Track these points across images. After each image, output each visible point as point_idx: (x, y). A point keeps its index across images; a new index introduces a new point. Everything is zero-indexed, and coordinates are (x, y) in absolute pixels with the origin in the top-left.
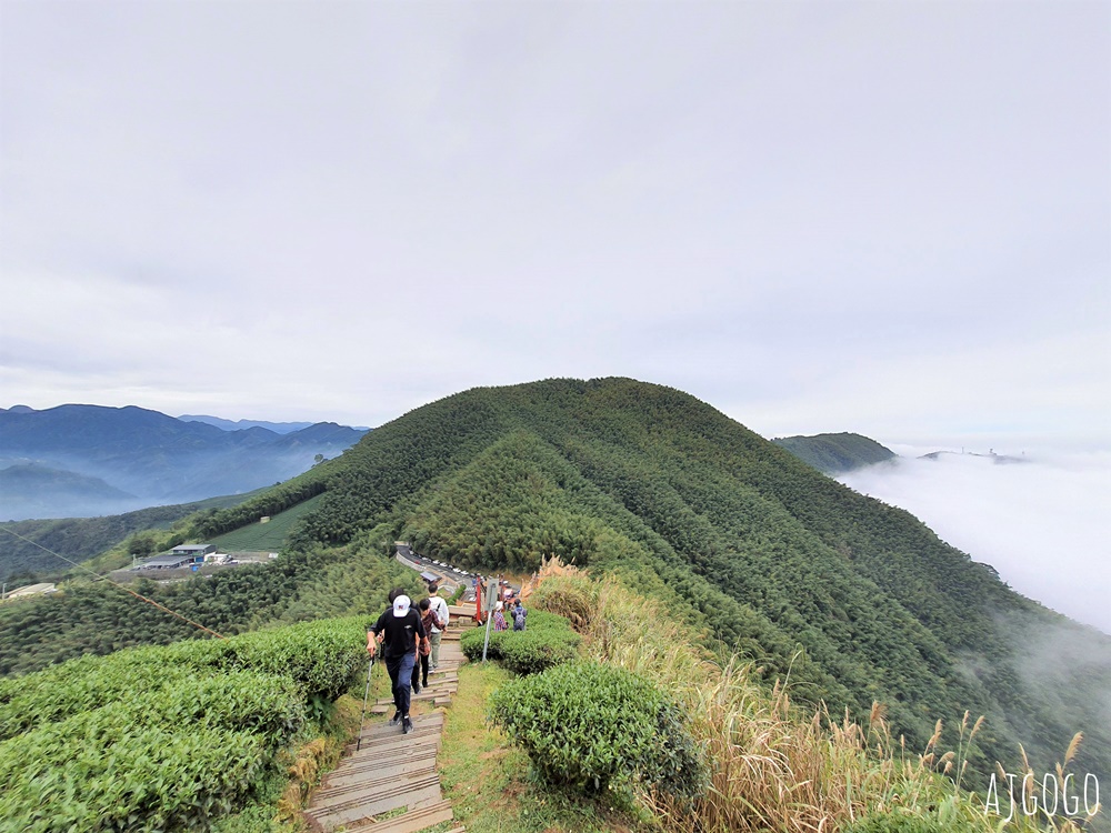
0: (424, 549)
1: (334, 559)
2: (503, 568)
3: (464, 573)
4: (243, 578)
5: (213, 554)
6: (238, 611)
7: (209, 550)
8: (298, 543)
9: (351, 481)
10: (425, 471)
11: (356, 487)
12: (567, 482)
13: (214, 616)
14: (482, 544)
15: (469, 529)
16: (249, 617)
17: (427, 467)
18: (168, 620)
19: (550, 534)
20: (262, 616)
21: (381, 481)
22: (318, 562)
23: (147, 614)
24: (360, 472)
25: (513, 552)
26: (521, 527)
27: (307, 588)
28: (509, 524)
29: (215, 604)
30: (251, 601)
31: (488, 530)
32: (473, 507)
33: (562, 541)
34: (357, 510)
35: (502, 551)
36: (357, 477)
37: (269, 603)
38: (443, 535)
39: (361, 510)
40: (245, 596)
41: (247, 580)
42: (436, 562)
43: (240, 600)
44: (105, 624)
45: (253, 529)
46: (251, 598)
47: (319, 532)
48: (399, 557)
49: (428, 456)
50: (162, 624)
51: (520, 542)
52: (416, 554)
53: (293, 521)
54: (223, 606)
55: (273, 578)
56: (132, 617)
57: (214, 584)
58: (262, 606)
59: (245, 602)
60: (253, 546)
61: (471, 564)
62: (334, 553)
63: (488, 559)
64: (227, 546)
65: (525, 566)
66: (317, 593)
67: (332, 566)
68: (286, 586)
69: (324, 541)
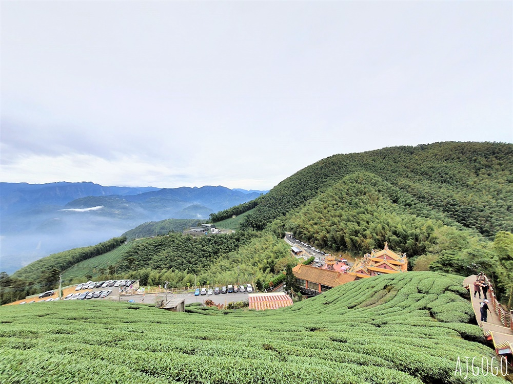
0: (298, 235)
1: (257, 236)
2: (344, 251)
3: (317, 250)
4: (220, 239)
5: (214, 229)
6: (215, 253)
7: (212, 227)
8: (243, 227)
9: (268, 201)
10: (304, 197)
11: (270, 204)
12: (400, 200)
13: (207, 254)
14: (328, 233)
15: (321, 223)
16: (218, 257)
17: (305, 195)
18: (192, 252)
19: (383, 228)
20: (224, 257)
21: (282, 201)
22: (249, 237)
23: (187, 248)
24: (272, 197)
25: (351, 239)
26: (358, 223)
27: (243, 247)
28: (348, 220)
29: (208, 248)
30: (220, 250)
31: (333, 224)
32: (325, 211)
33: (395, 233)
34: (270, 214)
35: (342, 238)
36: (271, 199)
37: (227, 252)
38: (306, 226)
39: (271, 214)
40: (219, 247)
41: (221, 240)
42: (302, 243)
43: (217, 249)
44: (174, 249)
45: (229, 220)
46: (221, 248)
47: (252, 223)
48: (285, 239)
49: (306, 190)
50: (190, 253)
51: (356, 233)
52: (293, 238)
53: (241, 218)
54: (210, 250)
55: (231, 241)
56: (182, 248)
57: (210, 240)
58: (224, 253)
59: (218, 249)
60: (227, 227)
61: (321, 245)
62: (257, 233)
63: (332, 243)
64: (219, 226)
65: (361, 250)
66: (244, 250)
67: (254, 239)
68: (235, 245)
69: (254, 227)
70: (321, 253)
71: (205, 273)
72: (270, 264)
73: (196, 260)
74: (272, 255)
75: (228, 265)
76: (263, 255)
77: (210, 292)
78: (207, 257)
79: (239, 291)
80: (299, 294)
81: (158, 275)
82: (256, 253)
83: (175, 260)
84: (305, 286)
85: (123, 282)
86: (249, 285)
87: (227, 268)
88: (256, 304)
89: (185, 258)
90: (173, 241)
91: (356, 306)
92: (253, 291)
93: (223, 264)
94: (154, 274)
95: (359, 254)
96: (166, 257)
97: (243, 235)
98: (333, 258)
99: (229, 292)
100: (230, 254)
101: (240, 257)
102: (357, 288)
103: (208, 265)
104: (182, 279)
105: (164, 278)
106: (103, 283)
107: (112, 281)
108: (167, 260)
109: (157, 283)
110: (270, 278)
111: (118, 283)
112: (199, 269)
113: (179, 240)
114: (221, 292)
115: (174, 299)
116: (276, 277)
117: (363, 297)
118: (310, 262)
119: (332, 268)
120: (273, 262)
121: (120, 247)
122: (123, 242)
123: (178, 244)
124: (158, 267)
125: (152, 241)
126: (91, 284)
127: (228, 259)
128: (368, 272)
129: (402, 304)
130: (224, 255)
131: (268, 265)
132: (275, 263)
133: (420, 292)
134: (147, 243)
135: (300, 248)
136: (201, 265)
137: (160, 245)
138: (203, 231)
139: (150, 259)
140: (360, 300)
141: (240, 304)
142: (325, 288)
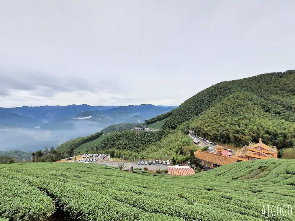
0: (198, 133)
1: (171, 133)
2: (229, 143)
3: (210, 142)
4: (150, 134)
5: (147, 128)
6: (148, 142)
7: (146, 127)
8: (164, 127)
9: (178, 112)
10: (201, 109)
11: (179, 114)
12: (272, 110)
14: (217, 131)
15: (213, 125)
16: (150, 144)
17: (201, 108)
18: (136, 141)
19: (258, 129)
20: (153, 144)
21: (187, 112)
22: (167, 133)
23: (133, 139)
24: (181, 110)
25: (234, 135)
26: (239, 126)
28: (232, 124)
29: (144, 139)
31: (221, 126)
32: (215, 118)
33: (267, 132)
34: (179, 120)
35: (228, 135)
36: (180, 111)
37: (155, 141)
38: (202, 127)
39: (180, 120)
40: (150, 139)
42: (200, 137)
43: (149, 139)
44: (127, 139)
45: (156, 123)
47: (169, 125)
48: (189, 134)
49: (202, 105)
50: (135, 141)
51: (238, 132)
52: (194, 134)
53: (162, 122)
54: (145, 140)
55: (157, 135)
56: (131, 139)
57: (145, 135)
58: (153, 142)
59: (150, 140)
60: (154, 127)
61: (213, 139)
62: (172, 131)
63: (221, 138)
64: (150, 127)
65: (241, 143)
66: (164, 141)
67: (170, 134)
68: (159, 138)
69: (170, 128)
70: (213, 144)
71: (143, 152)
72: (180, 149)
73: (138, 145)
74: (181, 144)
75: (155, 149)
76: (176, 144)
77: (146, 163)
78: (144, 144)
79: (162, 164)
80: (199, 168)
81: (119, 152)
82: (171, 142)
83: (127, 145)
84: (202, 163)
85: (102, 155)
86: (168, 161)
87: (155, 151)
88: (172, 172)
89: (132, 144)
90: (126, 134)
91: (238, 178)
92: (170, 164)
93: (153, 148)
94: (117, 151)
95: (240, 145)
96: (123, 143)
97: (164, 132)
98: (221, 147)
99: (157, 164)
100: (157, 143)
101: (162, 145)
102: (239, 167)
103: (144, 148)
104: (131, 155)
105: (122, 154)
106: (93, 155)
107: (97, 154)
108: (123, 144)
109: (119, 156)
110: (180, 158)
111: (100, 155)
112: (140, 150)
113: (129, 134)
114: (152, 163)
115: (128, 166)
116: (184, 157)
117: (243, 173)
118: (206, 149)
119: (220, 154)
120: (182, 148)
121: (100, 137)
122: (101, 134)
123: (128, 136)
124: (119, 148)
125: (115, 135)
126: (88, 155)
127: (156, 146)
128: (247, 157)
129: (273, 180)
130: (153, 143)
131: (179, 150)
132: (183, 148)
133: (288, 173)
134: (113, 135)
135: (199, 140)
136: (141, 148)
137: (119, 137)
138: (141, 129)
139: (115, 144)
140: (241, 174)
141: (163, 171)
142: (216, 165)
